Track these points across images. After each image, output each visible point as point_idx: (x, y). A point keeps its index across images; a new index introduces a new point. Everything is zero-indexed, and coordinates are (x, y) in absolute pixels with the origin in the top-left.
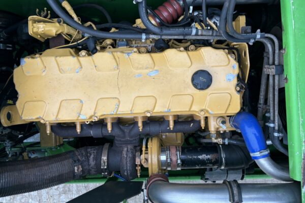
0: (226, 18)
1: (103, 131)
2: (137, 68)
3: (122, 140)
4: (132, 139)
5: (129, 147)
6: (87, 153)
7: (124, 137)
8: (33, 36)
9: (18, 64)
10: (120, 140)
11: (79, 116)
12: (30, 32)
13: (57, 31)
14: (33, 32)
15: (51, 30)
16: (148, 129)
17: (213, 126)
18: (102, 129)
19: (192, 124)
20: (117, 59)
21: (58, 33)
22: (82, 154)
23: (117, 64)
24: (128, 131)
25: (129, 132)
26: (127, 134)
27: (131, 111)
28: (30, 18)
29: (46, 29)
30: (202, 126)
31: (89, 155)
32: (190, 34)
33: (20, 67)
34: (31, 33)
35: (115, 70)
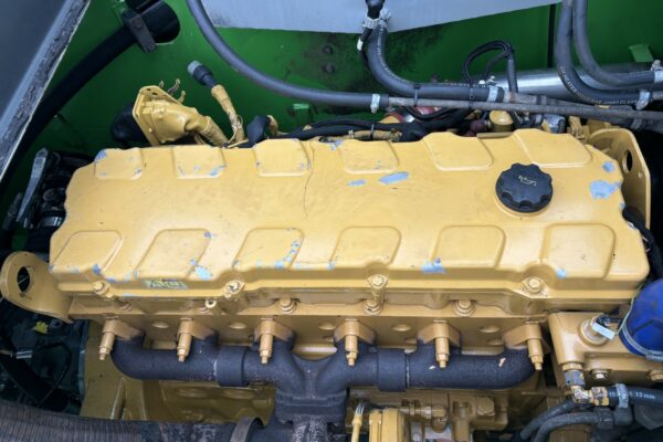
0: (571, 33)
1: (246, 365)
2: (355, 167)
3: (295, 398)
4: (324, 399)
5: (313, 425)
6: (192, 432)
7: (303, 390)
8: (138, 122)
9: (90, 159)
10: (291, 400)
11: (193, 269)
12: (136, 112)
13: (188, 123)
14: (141, 114)
15: (177, 116)
16: (371, 367)
17: (570, 343)
18: (243, 359)
19: (502, 360)
20: (311, 154)
21: (191, 127)
22: (177, 431)
23: (309, 161)
24: (315, 375)
25: (319, 378)
26: (310, 384)
27: (331, 260)
28: (144, 89)
29: (170, 111)
30: (533, 360)
31: (194, 437)
32: (484, 99)
33: (92, 165)
34: (138, 113)
35: (300, 170)
